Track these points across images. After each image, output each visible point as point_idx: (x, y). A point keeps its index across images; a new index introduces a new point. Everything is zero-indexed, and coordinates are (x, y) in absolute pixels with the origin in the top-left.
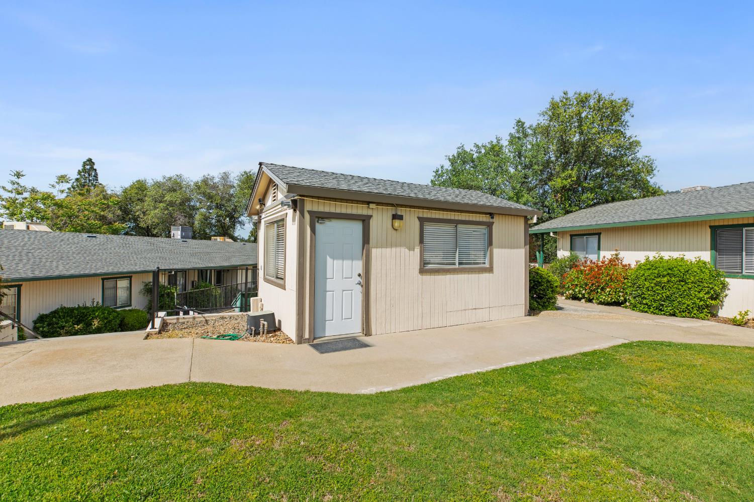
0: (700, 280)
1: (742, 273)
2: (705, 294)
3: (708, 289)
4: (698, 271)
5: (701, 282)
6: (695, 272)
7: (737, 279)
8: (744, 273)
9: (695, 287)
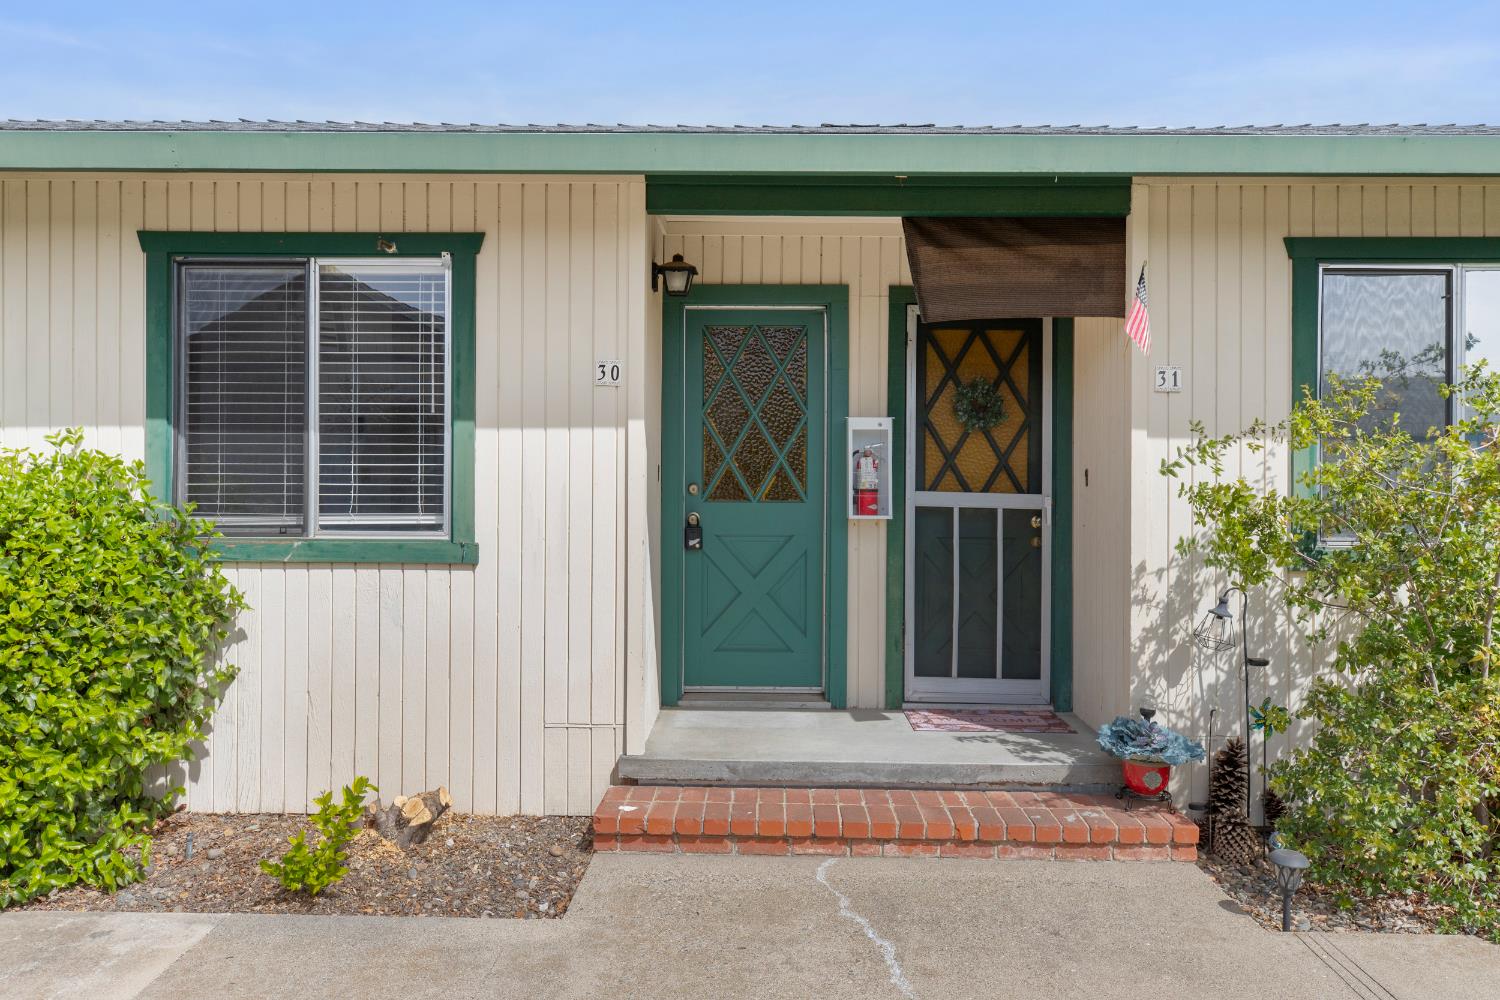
0: (90, 599)
1: (303, 528)
2: (120, 698)
3: (136, 656)
4: (72, 530)
5: (97, 611)
6: (53, 538)
7: (278, 573)
8: (313, 533)
9: (53, 653)
